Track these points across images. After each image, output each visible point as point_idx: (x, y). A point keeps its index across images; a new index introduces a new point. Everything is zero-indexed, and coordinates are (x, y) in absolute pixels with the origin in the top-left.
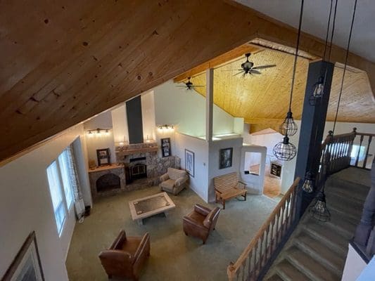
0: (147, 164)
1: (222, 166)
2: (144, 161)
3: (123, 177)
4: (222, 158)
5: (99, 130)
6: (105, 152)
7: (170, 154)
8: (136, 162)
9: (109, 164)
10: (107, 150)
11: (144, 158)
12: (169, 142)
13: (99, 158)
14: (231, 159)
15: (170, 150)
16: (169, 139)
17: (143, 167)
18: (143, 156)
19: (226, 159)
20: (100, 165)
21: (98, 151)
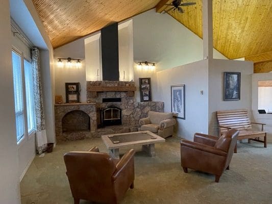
0: (122, 107)
1: (227, 97)
2: (119, 103)
3: (93, 116)
4: (226, 86)
5: (69, 59)
6: (75, 86)
7: (150, 99)
8: (110, 104)
9: (78, 101)
10: (77, 85)
11: (119, 100)
12: (149, 83)
13: (68, 92)
14: (238, 88)
15: (150, 93)
16: (149, 79)
17: (117, 111)
18: (118, 97)
19: (232, 87)
20: (67, 101)
21: (67, 84)
